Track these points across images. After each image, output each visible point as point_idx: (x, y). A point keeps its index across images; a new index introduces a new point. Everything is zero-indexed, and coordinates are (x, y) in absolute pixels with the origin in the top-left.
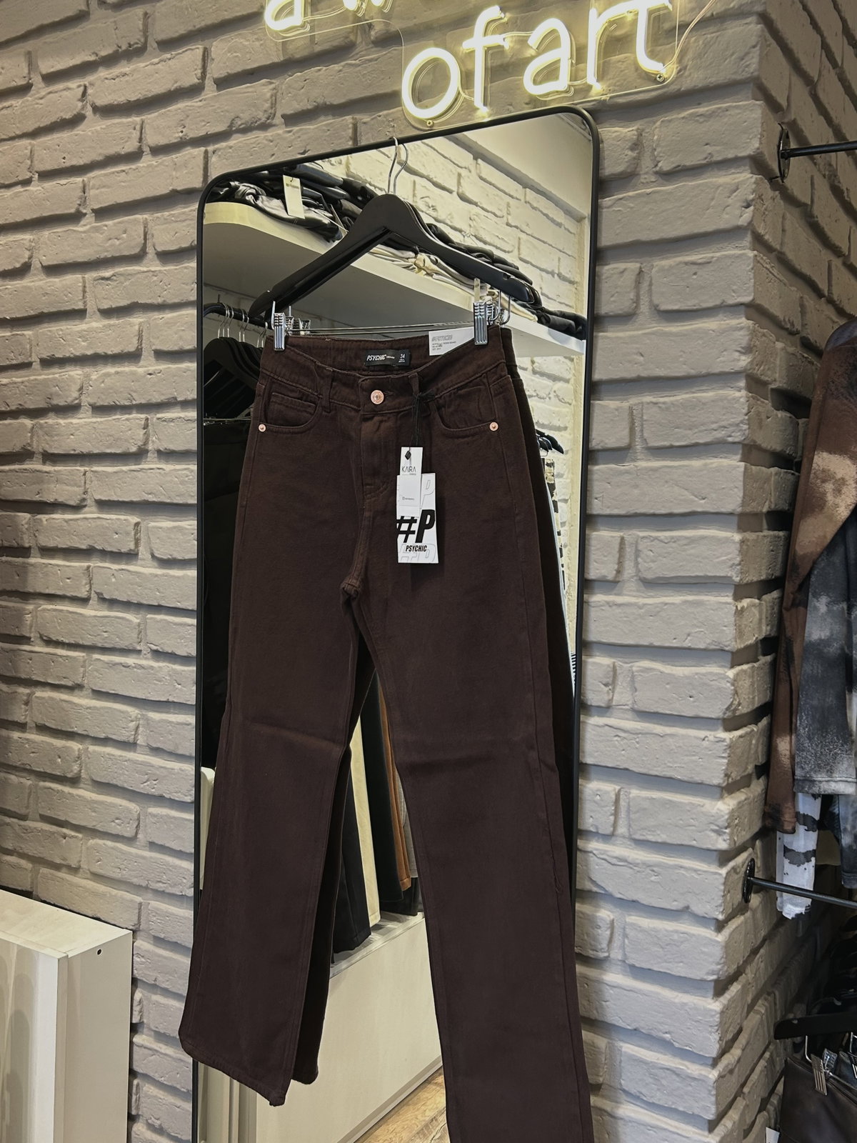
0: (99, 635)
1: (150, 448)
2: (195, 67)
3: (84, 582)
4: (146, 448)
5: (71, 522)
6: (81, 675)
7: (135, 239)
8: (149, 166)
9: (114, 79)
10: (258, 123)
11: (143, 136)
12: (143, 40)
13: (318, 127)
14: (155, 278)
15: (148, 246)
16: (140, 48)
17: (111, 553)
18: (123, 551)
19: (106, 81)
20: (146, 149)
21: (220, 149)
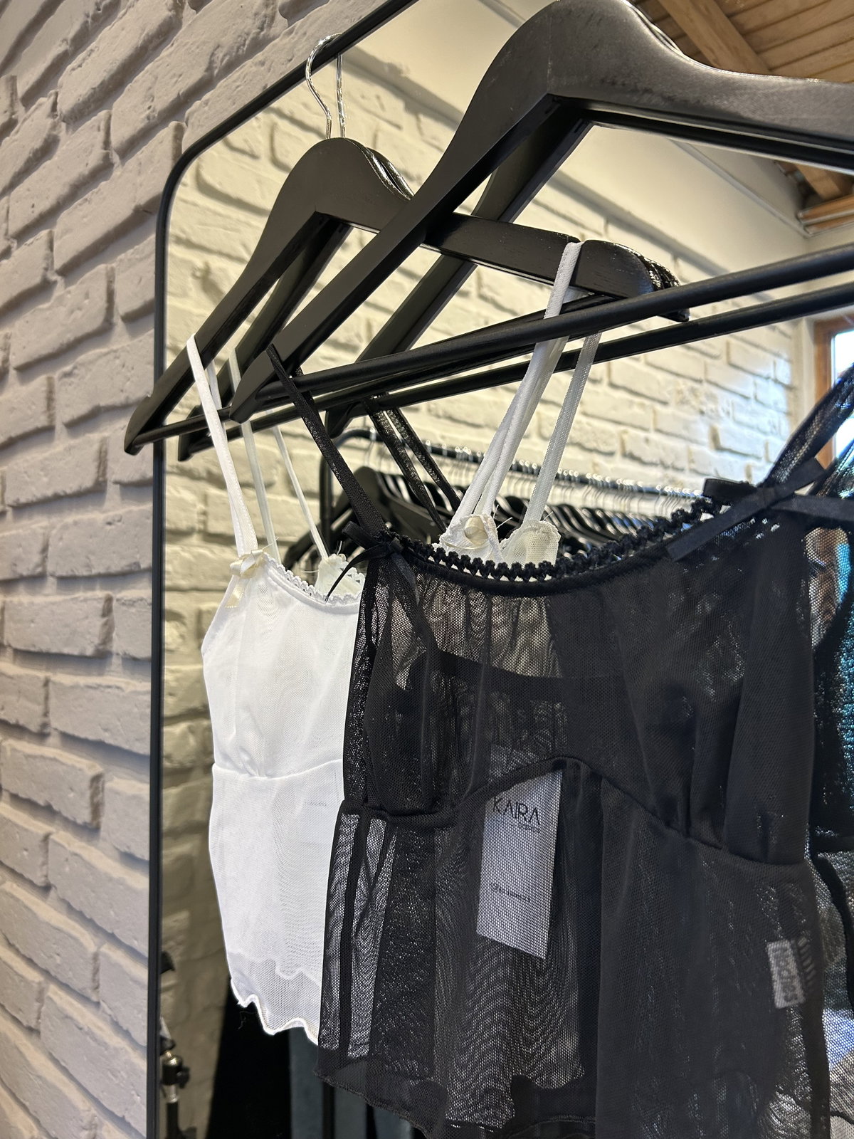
0: (51, 957)
1: (113, 649)
3: (41, 860)
5: (29, 759)
6: (35, 1015)
7: (98, 303)
9: (80, 66)
14: (117, 362)
17: (66, 820)
18: (79, 821)
19: (74, 73)
20: (116, 158)
21: (193, 113)
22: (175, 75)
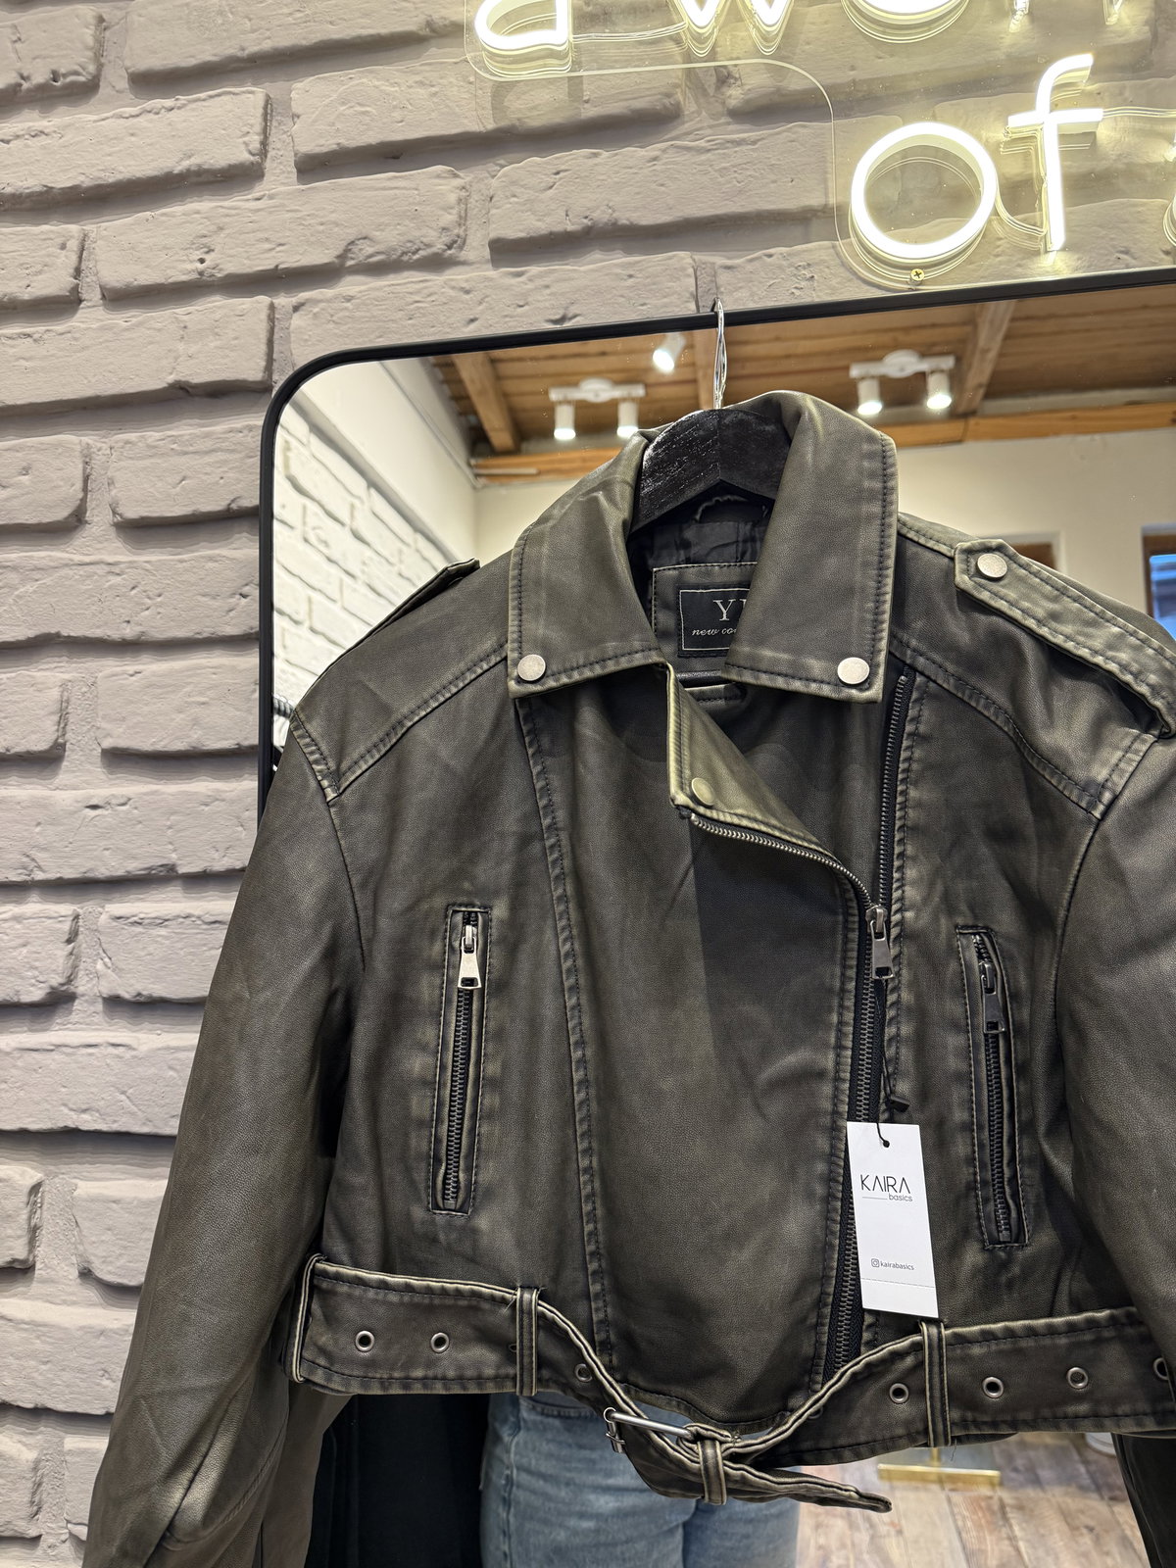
1: (81, 990)
2: (246, 129)
4: (72, 987)
7: (60, 486)
8: (102, 329)
9: (8, 142)
10: (422, 253)
11: (83, 267)
12: (92, 68)
13: (604, 267)
14: (119, 579)
15: (90, 505)
16: (84, 83)
20: (92, 295)
21: (317, 302)
22: (267, 240)
